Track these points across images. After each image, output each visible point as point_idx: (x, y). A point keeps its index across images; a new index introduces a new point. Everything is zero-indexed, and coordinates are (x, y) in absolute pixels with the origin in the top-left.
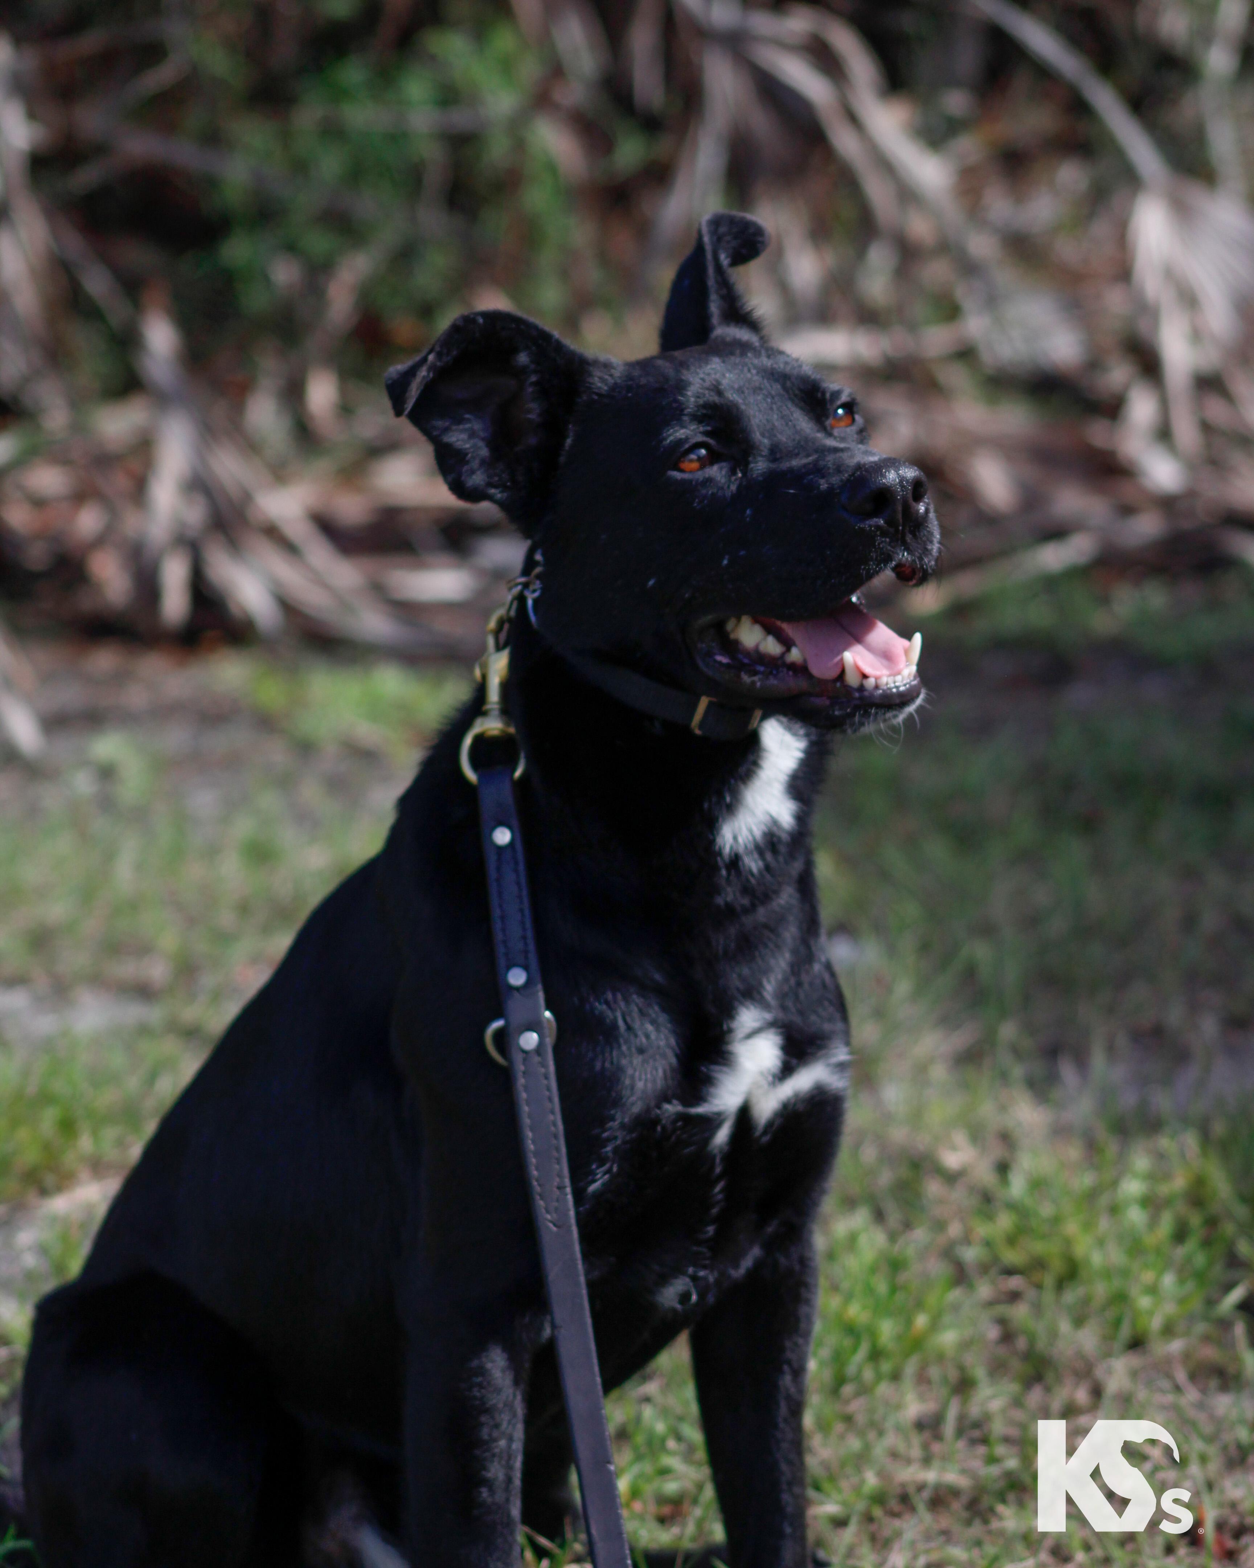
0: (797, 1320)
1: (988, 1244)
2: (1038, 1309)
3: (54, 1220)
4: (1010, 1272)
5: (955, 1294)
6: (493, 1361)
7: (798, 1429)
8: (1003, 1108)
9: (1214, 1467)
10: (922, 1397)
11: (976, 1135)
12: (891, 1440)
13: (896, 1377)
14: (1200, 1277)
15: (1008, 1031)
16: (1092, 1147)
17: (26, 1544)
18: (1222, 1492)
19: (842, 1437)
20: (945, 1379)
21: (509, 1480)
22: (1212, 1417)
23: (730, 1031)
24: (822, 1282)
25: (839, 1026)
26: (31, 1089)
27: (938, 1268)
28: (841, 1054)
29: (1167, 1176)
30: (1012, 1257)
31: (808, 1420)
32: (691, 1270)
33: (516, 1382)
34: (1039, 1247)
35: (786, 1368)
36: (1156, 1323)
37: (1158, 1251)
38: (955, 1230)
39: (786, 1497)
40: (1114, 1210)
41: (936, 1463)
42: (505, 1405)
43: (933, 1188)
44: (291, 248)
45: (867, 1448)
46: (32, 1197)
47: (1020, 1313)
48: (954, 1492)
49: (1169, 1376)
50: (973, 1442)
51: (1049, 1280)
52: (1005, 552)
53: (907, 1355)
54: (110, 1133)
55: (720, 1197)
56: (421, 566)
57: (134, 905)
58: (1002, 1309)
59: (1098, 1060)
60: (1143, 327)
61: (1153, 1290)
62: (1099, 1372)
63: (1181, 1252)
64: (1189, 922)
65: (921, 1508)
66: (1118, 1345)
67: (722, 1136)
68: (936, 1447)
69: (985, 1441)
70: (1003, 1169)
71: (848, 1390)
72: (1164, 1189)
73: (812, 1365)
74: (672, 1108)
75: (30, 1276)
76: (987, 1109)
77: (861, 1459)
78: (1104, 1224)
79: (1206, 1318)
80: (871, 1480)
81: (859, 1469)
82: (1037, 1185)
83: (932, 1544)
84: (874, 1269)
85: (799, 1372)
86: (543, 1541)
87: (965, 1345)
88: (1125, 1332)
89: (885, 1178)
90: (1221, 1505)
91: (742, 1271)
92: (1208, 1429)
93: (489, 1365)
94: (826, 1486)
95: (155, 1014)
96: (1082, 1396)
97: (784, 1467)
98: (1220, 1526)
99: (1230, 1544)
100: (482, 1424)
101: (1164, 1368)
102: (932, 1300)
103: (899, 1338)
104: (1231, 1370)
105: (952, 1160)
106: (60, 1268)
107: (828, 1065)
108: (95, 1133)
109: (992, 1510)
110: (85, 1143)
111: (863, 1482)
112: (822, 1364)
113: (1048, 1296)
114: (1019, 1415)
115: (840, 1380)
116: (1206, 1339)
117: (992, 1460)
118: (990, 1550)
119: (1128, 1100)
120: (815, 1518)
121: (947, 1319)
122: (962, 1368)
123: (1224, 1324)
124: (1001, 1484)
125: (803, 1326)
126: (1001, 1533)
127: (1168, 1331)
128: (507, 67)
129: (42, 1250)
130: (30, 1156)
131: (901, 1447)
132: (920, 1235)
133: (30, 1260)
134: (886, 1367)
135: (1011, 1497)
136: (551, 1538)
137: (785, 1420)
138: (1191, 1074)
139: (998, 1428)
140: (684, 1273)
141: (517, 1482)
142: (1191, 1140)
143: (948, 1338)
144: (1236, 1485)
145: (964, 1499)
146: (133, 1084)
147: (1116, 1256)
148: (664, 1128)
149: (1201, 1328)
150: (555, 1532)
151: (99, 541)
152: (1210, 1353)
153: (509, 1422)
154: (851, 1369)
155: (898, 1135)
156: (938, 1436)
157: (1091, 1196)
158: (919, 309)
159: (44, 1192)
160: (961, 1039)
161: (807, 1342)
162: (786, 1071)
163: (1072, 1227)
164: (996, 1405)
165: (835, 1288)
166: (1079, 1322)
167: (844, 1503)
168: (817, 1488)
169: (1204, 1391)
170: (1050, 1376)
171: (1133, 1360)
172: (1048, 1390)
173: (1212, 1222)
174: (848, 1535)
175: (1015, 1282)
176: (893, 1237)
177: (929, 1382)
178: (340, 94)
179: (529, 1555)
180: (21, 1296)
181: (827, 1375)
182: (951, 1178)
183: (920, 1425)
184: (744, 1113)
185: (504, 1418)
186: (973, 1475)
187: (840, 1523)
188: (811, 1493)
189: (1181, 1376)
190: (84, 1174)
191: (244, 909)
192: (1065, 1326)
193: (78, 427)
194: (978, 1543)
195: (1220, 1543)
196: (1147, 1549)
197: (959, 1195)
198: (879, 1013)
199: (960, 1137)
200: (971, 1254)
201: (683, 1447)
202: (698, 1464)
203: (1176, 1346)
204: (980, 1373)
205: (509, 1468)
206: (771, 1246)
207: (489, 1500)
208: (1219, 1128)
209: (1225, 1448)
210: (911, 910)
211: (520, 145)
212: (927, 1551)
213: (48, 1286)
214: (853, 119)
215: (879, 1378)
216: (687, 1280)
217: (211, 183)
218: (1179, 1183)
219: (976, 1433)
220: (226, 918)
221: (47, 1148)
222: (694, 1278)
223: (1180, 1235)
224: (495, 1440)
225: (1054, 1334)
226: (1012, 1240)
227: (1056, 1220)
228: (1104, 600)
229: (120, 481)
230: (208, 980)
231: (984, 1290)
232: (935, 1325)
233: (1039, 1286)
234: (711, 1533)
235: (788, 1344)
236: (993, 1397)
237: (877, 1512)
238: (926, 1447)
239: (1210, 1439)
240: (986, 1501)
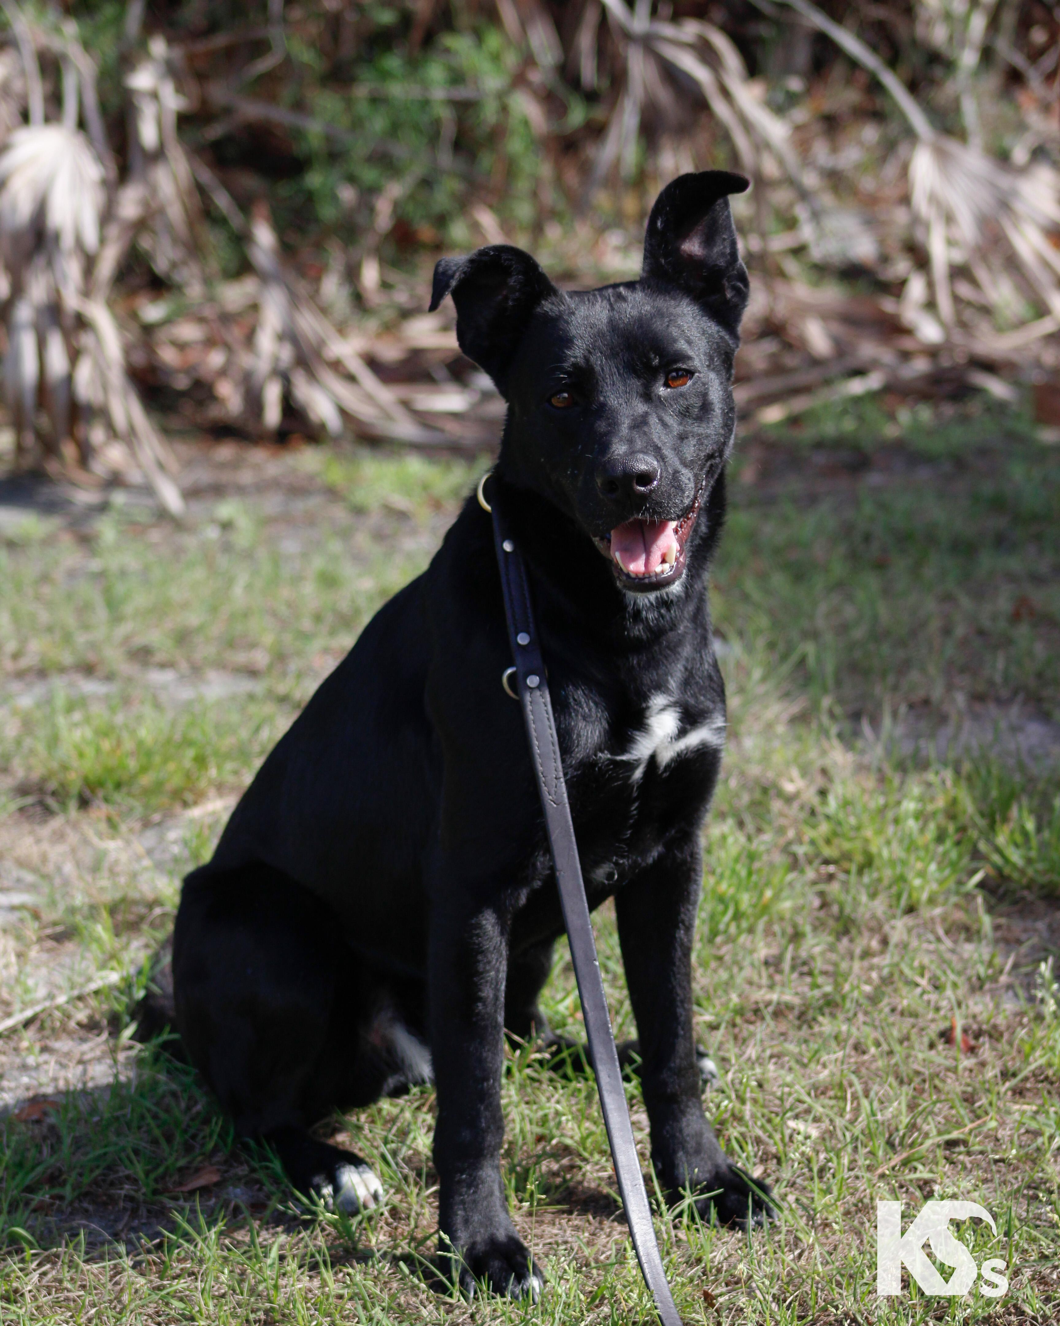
0: (689, 893)
1: (813, 842)
2: (845, 885)
3: (192, 821)
4: (827, 862)
5: (791, 876)
6: (487, 919)
7: (688, 964)
8: (824, 753)
9: (963, 990)
10: (768, 945)
11: (805, 772)
12: (747, 972)
13: (751, 930)
14: (953, 865)
15: (826, 702)
16: (882, 779)
17: (175, 1036)
18: (967, 1007)
19: (715, 971)
20: (784, 933)
21: (496, 998)
22: (961, 959)
23: (648, 708)
24: (704, 868)
25: (720, 705)
26: (177, 737)
27: (779, 859)
28: (719, 722)
29: (932, 799)
30: (827, 852)
31: (694, 958)
32: (615, 858)
33: (502, 933)
34: (847, 846)
35: (681, 925)
36: (924, 896)
37: (926, 848)
38: (791, 834)
39: (680, 1010)
40: (896, 821)
41: (778, 988)
42: (495, 948)
43: (776, 805)
44: (352, 179)
45: (732, 977)
46: (178, 809)
47: (834, 888)
48: (790, 1007)
49: (933, 932)
50: (802, 974)
51: (854, 868)
52: (828, 382)
53: (758, 917)
54: (229, 766)
55: (635, 812)
56: (440, 392)
57: (246, 615)
58: (821, 887)
59: (887, 722)
60: (919, 235)
61: (922, 874)
62: (886, 928)
63: (941, 849)
64: (947, 631)
65: (768, 1018)
66: (899, 912)
67: (638, 774)
68: (778, 978)
69: (810, 974)
70: (823, 793)
71: (719, 939)
72: (930, 808)
73: (697, 922)
74: (605, 756)
75: (176, 860)
76: (813, 754)
77: (728, 985)
78: (890, 830)
79: (957, 893)
80: (735, 998)
81: (726, 992)
82: (846, 804)
83: (775, 1042)
84: (737, 860)
85: (689, 928)
86: (516, 1038)
87: (798, 910)
88: (903, 902)
89: (746, 798)
90: (966, 1017)
91: (650, 860)
92: (959, 966)
93: (484, 922)
94: (705, 1003)
95: (258, 687)
96: (875, 944)
97: (679, 991)
98: (965, 1031)
99: (972, 1042)
100: (479, 961)
101: (929, 925)
102: (776, 880)
103: (754, 906)
104: (975, 927)
105: (789, 788)
106: (196, 855)
107: (711, 730)
108: (219, 767)
109: (814, 1019)
110: (213, 772)
111: (730, 1000)
112: (703, 922)
113: (853, 878)
114: (833, 957)
115: (714, 933)
116: (957, 906)
117: (817, 986)
118: (813, 1046)
119: (906, 748)
120: (698, 1024)
121: (785, 893)
122: (795, 926)
123: (969, 897)
124: (821, 1002)
125: (692, 898)
126: (821, 1034)
127: (932, 901)
128: (496, 58)
129: (185, 843)
130: (176, 781)
131: (755, 978)
132: (767, 837)
133: (176, 849)
134: (744, 924)
135: (827, 1010)
136: (522, 1036)
137: (680, 959)
138: (949, 730)
139: (819, 965)
140: (611, 861)
141: (502, 999)
142: (948, 775)
143: (786, 905)
144: (976, 1004)
145: (796, 1012)
146: (244, 734)
147: (898, 851)
148: (600, 768)
149: (954, 899)
150: (525, 1032)
151: (223, 372)
152: (960, 916)
153: (497, 960)
154: (722, 927)
155: (754, 770)
156: (779, 971)
157: (882, 811)
158: (770, 223)
159: (186, 805)
160: (795, 708)
161: (694, 909)
162: (682, 733)
163: (868, 833)
164: (817, 950)
165: (713, 872)
166: (873, 896)
167: (717, 1015)
168: (699, 1005)
169: (955, 942)
170: (854, 931)
171: (909, 920)
172: (851, 940)
173: (962, 829)
174: (719, 1035)
175: (831, 869)
176: (749, 839)
177: (774, 935)
178: (385, 75)
179: (507, 1047)
180: (171, 873)
181: (706, 929)
182: (789, 799)
183: (767, 963)
184: (653, 758)
185: (494, 957)
186: (803, 996)
187: (714, 1027)
188: (695, 1008)
189: (941, 932)
190: (212, 792)
191: (318, 618)
192: (864, 898)
193: (211, 298)
194: (806, 1041)
195: (965, 1042)
196: (917, 1046)
197: (794, 810)
198: (741, 690)
199: (795, 773)
200: (801, 850)
201: (610, 976)
202: (621, 988)
203: (937, 911)
204: (807, 929)
205: (497, 990)
206: (670, 846)
207: (483, 1011)
208: (967, 767)
209: (969, 979)
210: (763, 621)
211: (504, 109)
212: (771, 1047)
213: (190, 868)
214: (725, 93)
215: (740, 931)
216: (612, 865)
217: (298, 134)
218: (941, 803)
219: (805, 969)
220: (306, 624)
221: (188, 776)
222: (616, 864)
223: (940, 838)
224: (488, 971)
225: (856, 903)
226: (828, 842)
227: (858, 828)
228: (892, 417)
229: (235, 334)
230: (294, 665)
231: (810, 874)
232: (777, 897)
233: (847, 872)
234: (629, 1033)
235: (682, 910)
236: (817, 944)
237: (738, 1020)
238: (771, 977)
239: (959, 973)
240: (810, 1014)
